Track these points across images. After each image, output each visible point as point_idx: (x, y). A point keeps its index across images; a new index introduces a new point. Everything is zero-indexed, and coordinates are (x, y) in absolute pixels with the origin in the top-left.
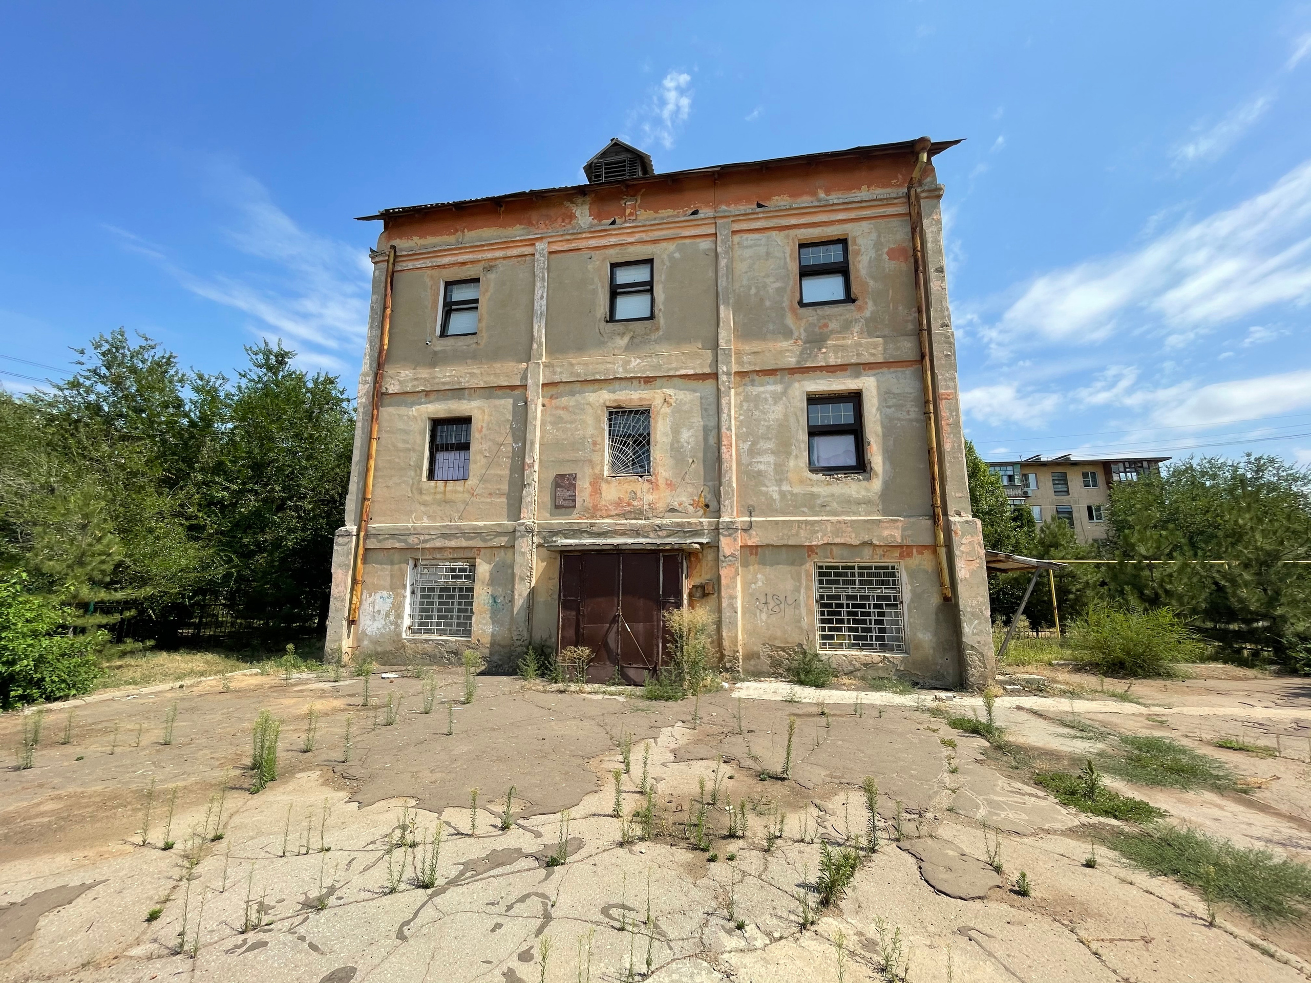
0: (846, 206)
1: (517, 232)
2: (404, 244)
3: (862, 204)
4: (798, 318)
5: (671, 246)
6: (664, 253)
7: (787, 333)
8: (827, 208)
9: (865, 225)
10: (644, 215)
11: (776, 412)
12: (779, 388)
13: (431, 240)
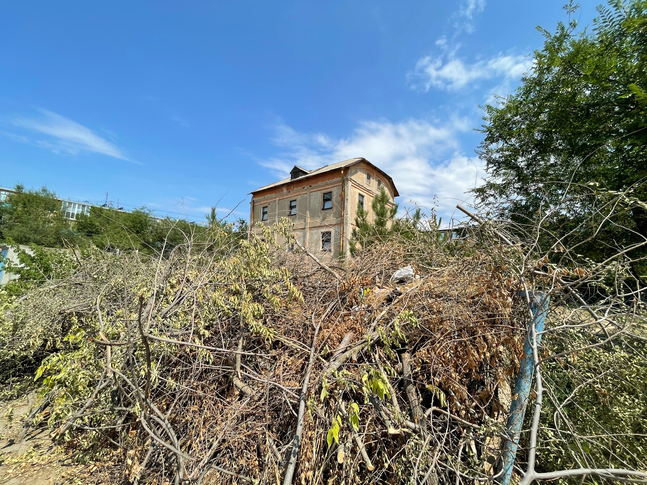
0: (331, 184)
1: (273, 195)
2: (255, 199)
3: (335, 183)
4: (321, 213)
5: (299, 197)
6: (298, 198)
7: (319, 217)
8: (327, 185)
9: (335, 188)
10: (295, 189)
11: (315, 237)
12: (316, 231)
13: (260, 198)
